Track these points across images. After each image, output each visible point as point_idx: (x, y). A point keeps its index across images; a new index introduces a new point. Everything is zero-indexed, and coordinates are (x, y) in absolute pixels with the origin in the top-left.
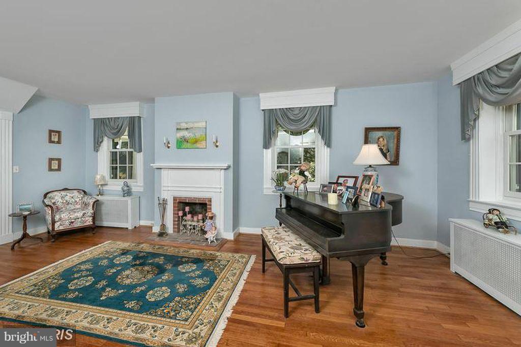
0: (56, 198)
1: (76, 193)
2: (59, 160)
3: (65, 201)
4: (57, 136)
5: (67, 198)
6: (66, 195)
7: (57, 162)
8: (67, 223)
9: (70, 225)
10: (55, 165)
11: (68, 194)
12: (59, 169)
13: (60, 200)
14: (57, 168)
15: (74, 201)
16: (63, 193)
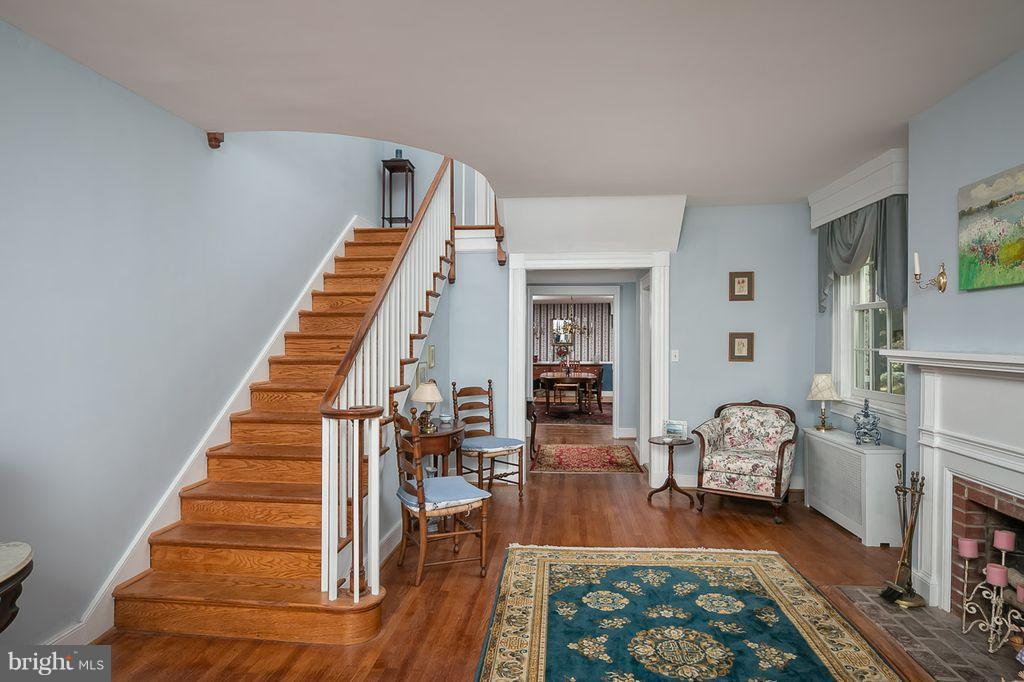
0: (733, 419)
1: (771, 415)
2: (750, 337)
3: (746, 430)
4: (746, 283)
5: (752, 424)
6: (752, 417)
7: (745, 341)
8: (723, 478)
9: (728, 484)
10: (741, 349)
11: (755, 415)
12: (750, 357)
13: (738, 425)
14: (744, 353)
15: (762, 431)
16: (747, 411)
